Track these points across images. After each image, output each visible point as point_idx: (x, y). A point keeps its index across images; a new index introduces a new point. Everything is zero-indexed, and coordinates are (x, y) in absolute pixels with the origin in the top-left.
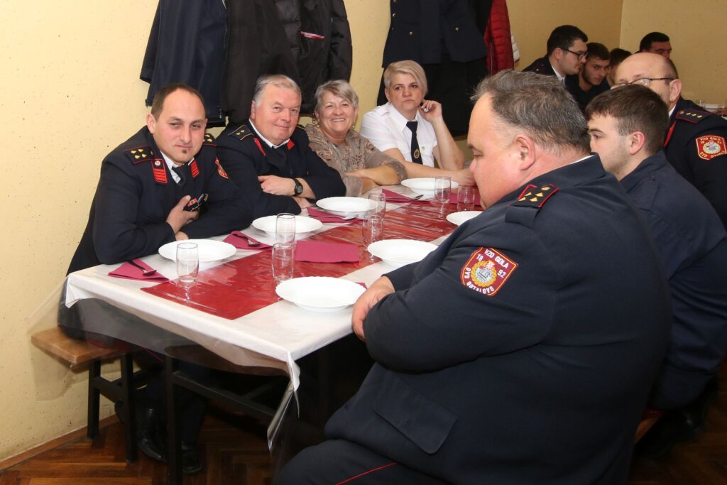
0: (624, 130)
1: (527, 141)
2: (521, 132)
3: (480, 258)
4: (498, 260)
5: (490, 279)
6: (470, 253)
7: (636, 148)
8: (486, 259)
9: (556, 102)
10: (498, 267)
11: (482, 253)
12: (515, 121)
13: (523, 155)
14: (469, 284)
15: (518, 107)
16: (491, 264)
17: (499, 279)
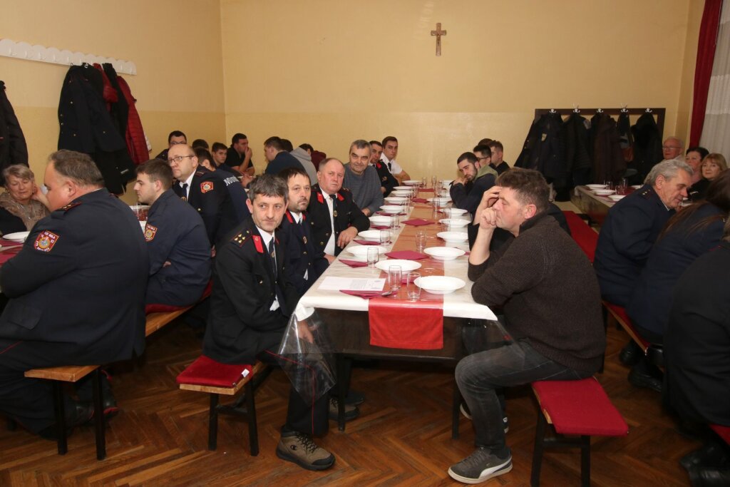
0: (152, 180)
1: (71, 183)
2: (69, 180)
3: (43, 236)
4: (51, 236)
5: (47, 245)
6: (38, 235)
7: (158, 188)
8: (45, 236)
9: (85, 166)
10: (50, 239)
11: (43, 234)
12: (65, 174)
13: (70, 190)
14: (38, 248)
15: (66, 168)
16: (47, 238)
17: (51, 244)
